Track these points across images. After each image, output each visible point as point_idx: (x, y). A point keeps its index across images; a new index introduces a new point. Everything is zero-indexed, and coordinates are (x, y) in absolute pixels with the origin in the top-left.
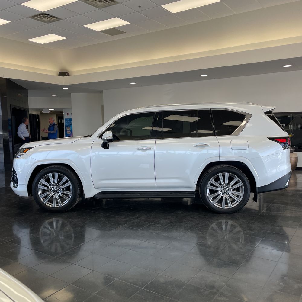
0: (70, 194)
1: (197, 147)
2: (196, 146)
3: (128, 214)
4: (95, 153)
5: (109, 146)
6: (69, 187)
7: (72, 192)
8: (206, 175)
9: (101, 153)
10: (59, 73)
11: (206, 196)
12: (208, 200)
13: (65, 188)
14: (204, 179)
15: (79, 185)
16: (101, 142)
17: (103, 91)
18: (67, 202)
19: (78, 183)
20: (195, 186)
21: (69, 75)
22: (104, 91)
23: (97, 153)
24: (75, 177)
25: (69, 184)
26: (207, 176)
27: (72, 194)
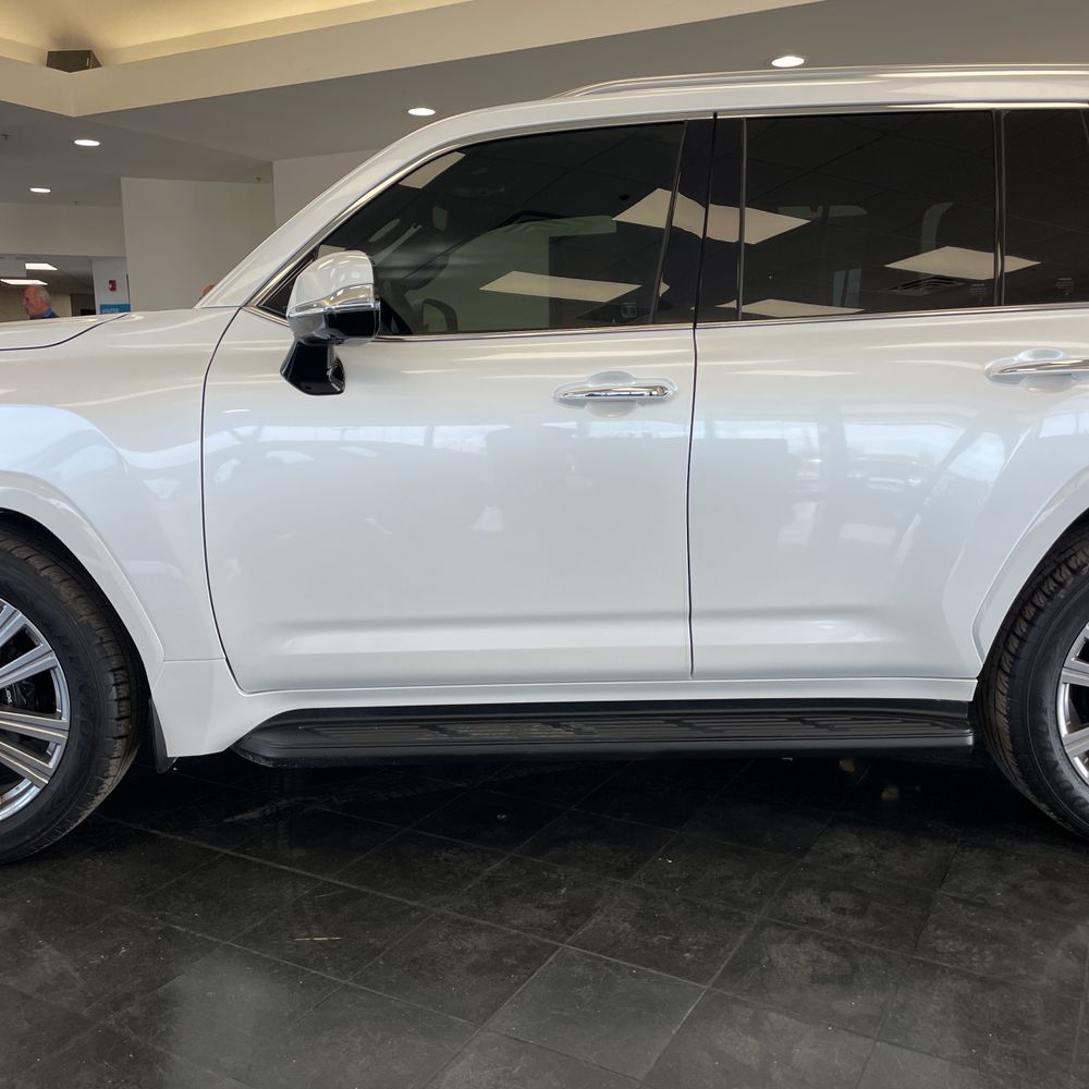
0: (55, 729)
1: (1015, 380)
2: (1007, 376)
3: (487, 871)
4: (235, 434)
5: (339, 374)
6: (42, 681)
7: (65, 719)
8: (1061, 585)
9: (273, 433)
10: (51, 54)
11: (1052, 738)
12: (1063, 766)
13: (10, 688)
14: (1043, 617)
15: (115, 664)
16: (280, 340)
17: (271, 164)
18: (34, 791)
19: (109, 648)
20: (978, 664)
21: (97, 65)
22: (275, 163)
23: (246, 431)
24: (83, 612)
25: (41, 658)
26: (1069, 596)
27: (64, 736)
